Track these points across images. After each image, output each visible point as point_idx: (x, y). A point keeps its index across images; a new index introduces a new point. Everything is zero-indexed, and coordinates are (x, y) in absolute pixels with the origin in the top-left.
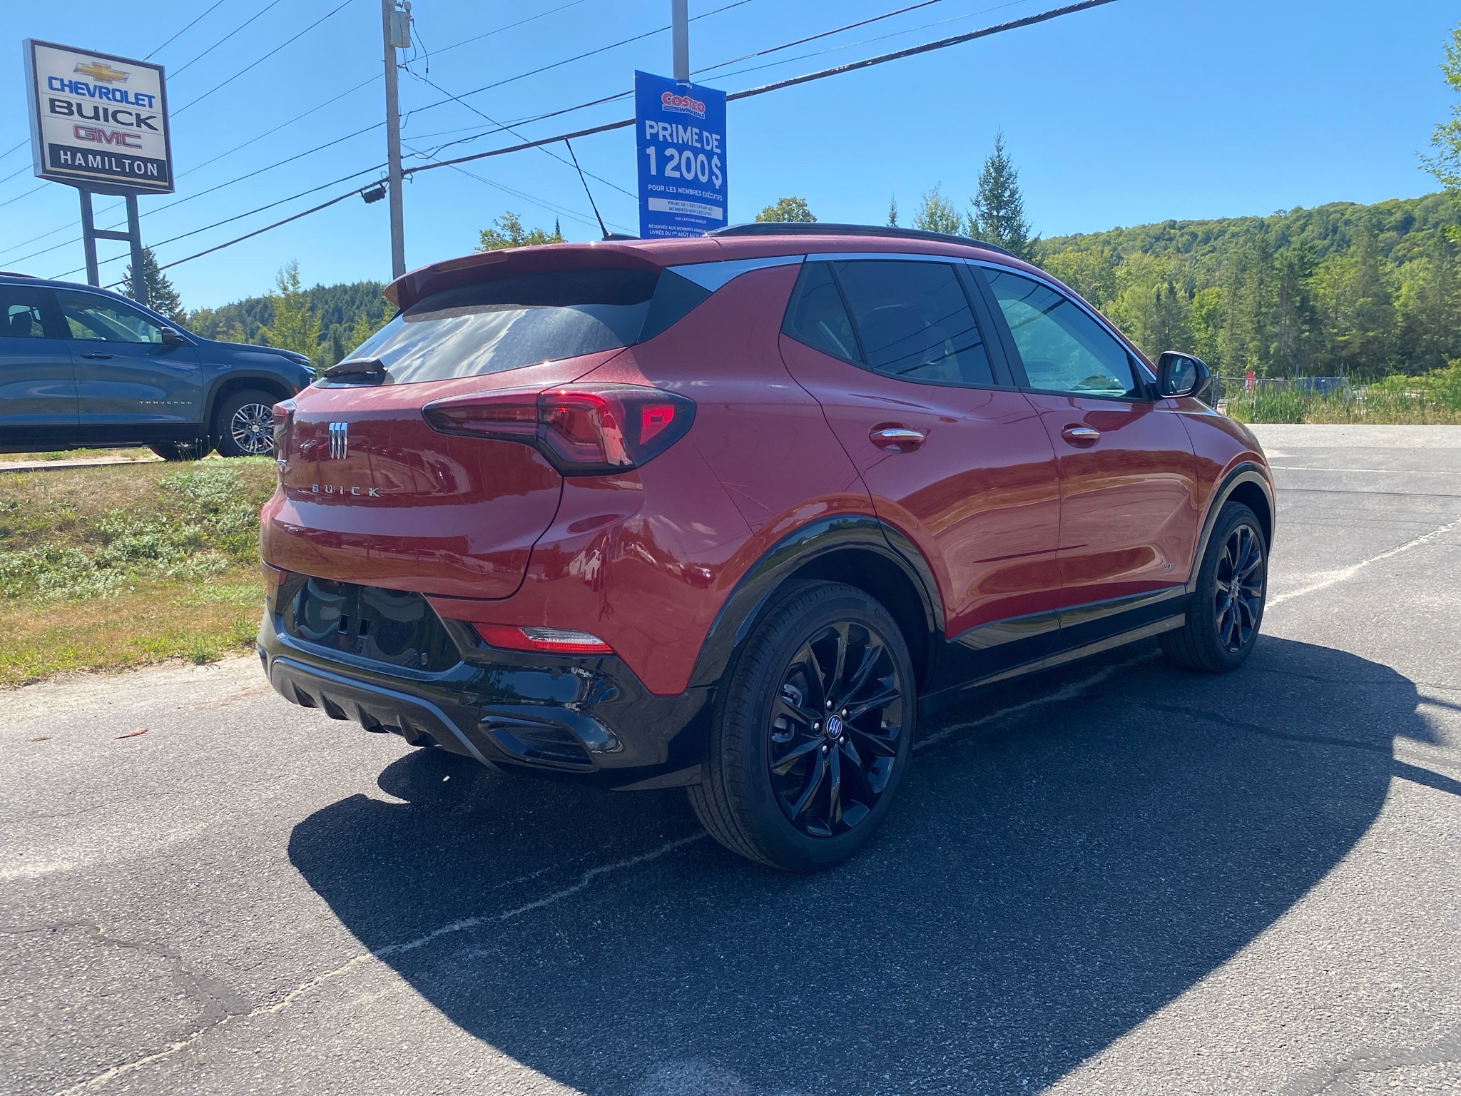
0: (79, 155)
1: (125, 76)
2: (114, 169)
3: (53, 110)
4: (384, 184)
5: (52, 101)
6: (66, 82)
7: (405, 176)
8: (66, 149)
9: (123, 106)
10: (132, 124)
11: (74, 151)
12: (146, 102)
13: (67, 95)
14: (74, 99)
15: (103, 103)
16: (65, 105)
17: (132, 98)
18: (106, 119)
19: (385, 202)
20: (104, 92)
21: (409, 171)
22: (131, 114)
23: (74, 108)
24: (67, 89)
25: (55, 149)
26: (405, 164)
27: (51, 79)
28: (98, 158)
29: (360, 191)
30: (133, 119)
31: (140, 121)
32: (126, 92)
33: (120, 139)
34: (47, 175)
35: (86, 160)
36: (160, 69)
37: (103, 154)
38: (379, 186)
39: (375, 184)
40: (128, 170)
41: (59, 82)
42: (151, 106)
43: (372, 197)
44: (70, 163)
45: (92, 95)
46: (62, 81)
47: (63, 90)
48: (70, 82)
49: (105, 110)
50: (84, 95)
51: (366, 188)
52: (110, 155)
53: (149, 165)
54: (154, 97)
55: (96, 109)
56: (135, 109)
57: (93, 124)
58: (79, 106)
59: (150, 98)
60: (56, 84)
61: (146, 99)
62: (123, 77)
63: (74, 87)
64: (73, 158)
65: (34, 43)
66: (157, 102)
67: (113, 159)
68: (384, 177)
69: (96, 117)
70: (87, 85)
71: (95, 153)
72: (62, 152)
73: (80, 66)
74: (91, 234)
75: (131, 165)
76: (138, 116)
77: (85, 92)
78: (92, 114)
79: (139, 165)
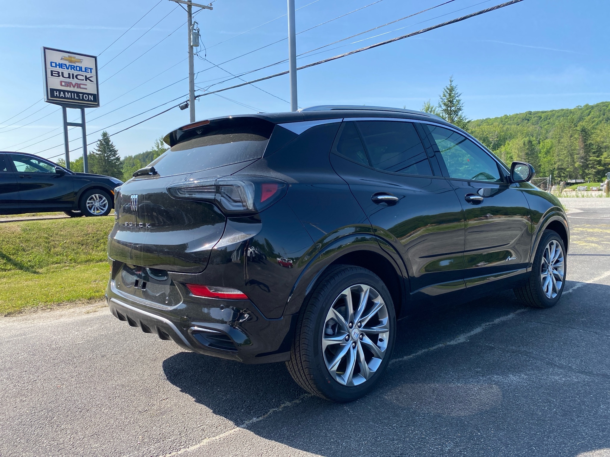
0: (62, 93)
1: (81, 61)
2: (76, 98)
3: (52, 75)
4: (188, 102)
5: (52, 71)
6: (58, 64)
7: (196, 99)
8: (57, 90)
9: (80, 73)
10: (83, 80)
11: (60, 91)
12: (89, 71)
13: (58, 69)
14: (60, 70)
15: (72, 72)
16: (57, 73)
17: (83, 70)
18: (73, 78)
19: (188, 110)
20: (73, 68)
21: (197, 96)
22: (83, 76)
23: (60, 74)
24: (58, 66)
25: (52, 90)
26: (196, 94)
27: (51, 63)
28: (70, 94)
29: (179, 105)
30: (84, 78)
31: (87, 78)
32: (81, 67)
33: (79, 86)
34: (49, 101)
35: (65, 95)
36: (95, 58)
37: (71, 92)
38: (186, 103)
39: (184, 102)
40: (81, 98)
41: (55, 64)
42: (91, 72)
43: (183, 108)
44: (58, 96)
45: (68, 69)
46: (56, 63)
47: (56, 67)
48: (59, 63)
49: (73, 75)
50: (65, 68)
51: (181, 104)
52: (74, 92)
53: (90, 96)
54: (92, 69)
55: (69, 74)
56: (85, 74)
57: (68, 80)
58: (62, 73)
59: (91, 69)
60: (54, 65)
61: (89, 70)
62: (80, 61)
63: (61, 66)
64: (60, 94)
65: (45, 48)
66: (94, 71)
67: (76, 94)
68: (188, 99)
69: (69, 77)
70: (66, 65)
71: (68, 92)
72: (55, 92)
73: (63, 57)
74: (66, 124)
75: (83, 96)
76: (86, 76)
77: (65, 67)
78: (68, 76)
79: (86, 96)
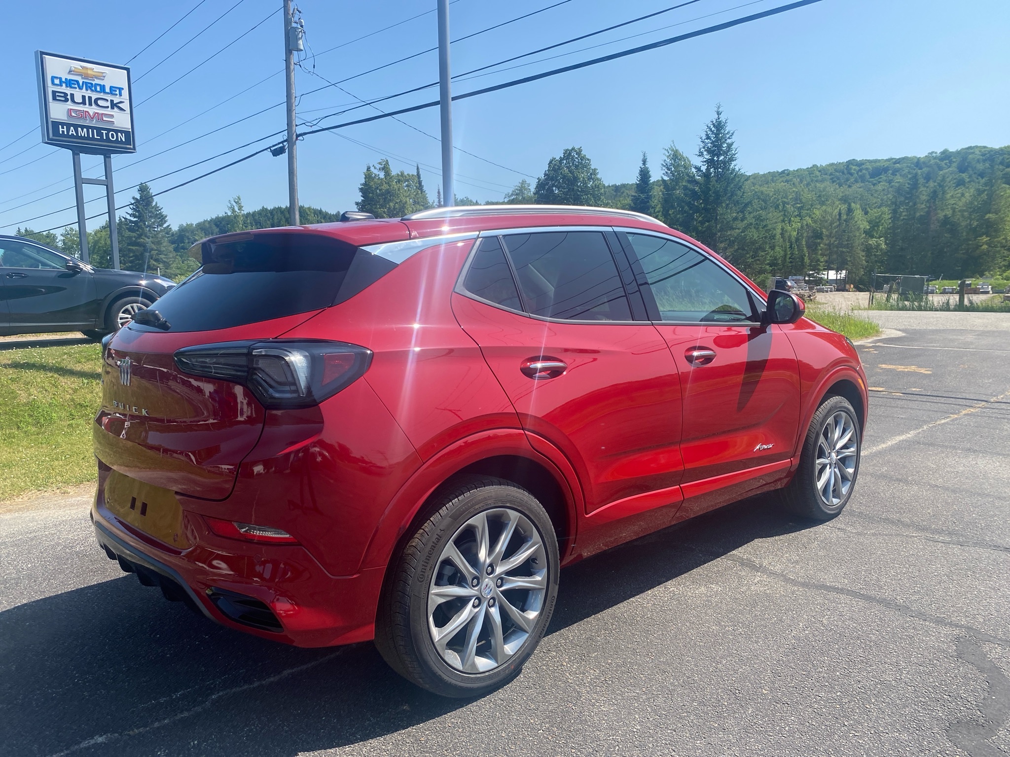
0: (72, 128)
1: (104, 75)
2: (96, 137)
3: (54, 99)
4: (285, 143)
5: (54, 92)
6: (64, 80)
7: (299, 138)
8: (63, 124)
9: (102, 95)
10: (108, 107)
11: (68, 125)
12: (117, 92)
13: (64, 89)
14: (69, 91)
15: (88, 94)
16: (63, 95)
17: (108, 90)
18: (90, 104)
19: (285, 156)
20: (89, 87)
21: (301, 135)
22: (107, 100)
23: (69, 97)
24: (64, 85)
25: (56, 124)
26: (299, 130)
27: (53, 78)
28: (85, 130)
29: (270, 148)
30: (109, 104)
31: (113, 105)
32: (104, 86)
33: (99, 117)
34: (50, 142)
35: (77, 132)
36: (128, 70)
37: (88, 127)
38: (281, 145)
39: (279, 143)
40: (105, 138)
41: (59, 80)
42: (120, 95)
43: (277, 152)
44: (66, 133)
45: (81, 88)
47: (61, 85)
48: (66, 79)
49: (90, 98)
50: (76, 88)
51: (274, 146)
52: (93, 128)
53: (119, 134)
54: (123, 89)
55: (84, 97)
56: (109, 98)
57: (81, 108)
58: (72, 95)
59: (121, 89)
60: (57, 81)
61: (118, 90)
62: (101, 76)
63: (69, 83)
64: (68, 131)
65: (42, 53)
66: (125, 93)
67: (95, 131)
68: (285, 139)
69: (84, 103)
70: (77, 82)
71: (83, 127)
72: (60, 126)
73: (73, 69)
74: (79, 182)
75: (107, 135)
76: (112, 101)
77: (76, 86)
78: (81, 101)
79: (112, 134)
